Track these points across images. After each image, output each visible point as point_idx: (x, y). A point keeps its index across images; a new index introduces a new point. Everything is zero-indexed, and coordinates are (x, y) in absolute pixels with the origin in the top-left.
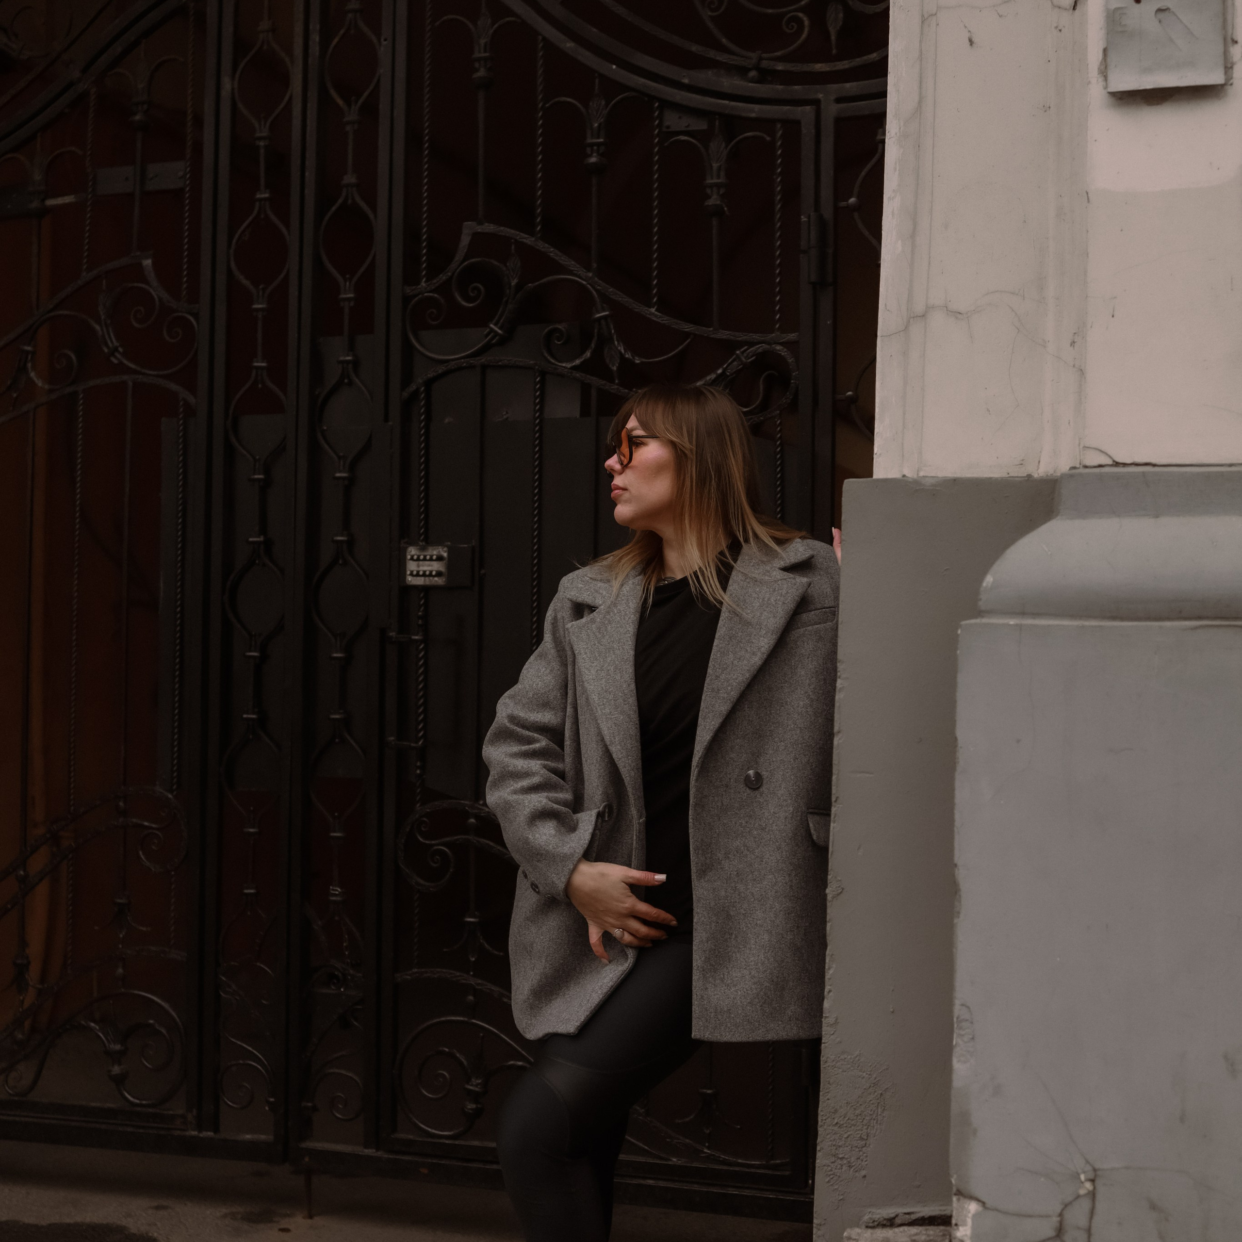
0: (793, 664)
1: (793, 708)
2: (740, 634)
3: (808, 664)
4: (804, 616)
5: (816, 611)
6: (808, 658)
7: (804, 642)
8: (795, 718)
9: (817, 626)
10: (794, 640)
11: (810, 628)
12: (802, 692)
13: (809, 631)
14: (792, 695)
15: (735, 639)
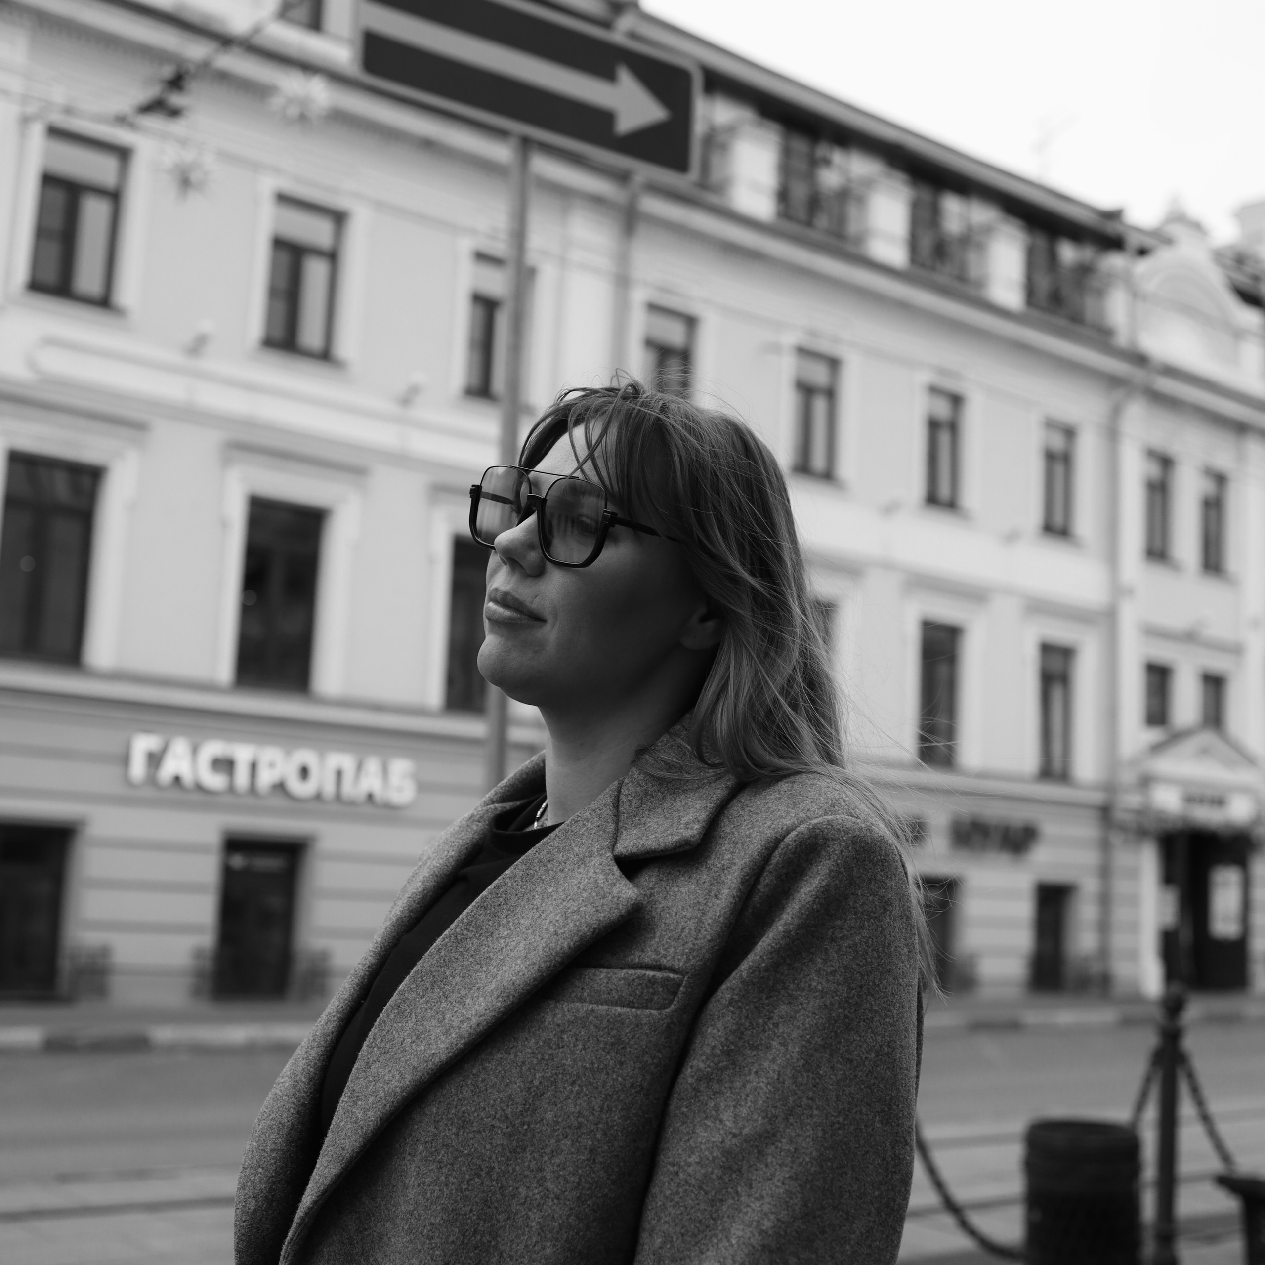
0: (536, 1083)
1: (502, 1195)
2: (458, 979)
3: (568, 1098)
4: (603, 976)
5: (631, 971)
6: (574, 1082)
7: (577, 1039)
8: (498, 1221)
9: (619, 1009)
10: (559, 1025)
11: (602, 1009)
12: (533, 1165)
13: (596, 1017)
14: (508, 1159)
15: (440, 989)
